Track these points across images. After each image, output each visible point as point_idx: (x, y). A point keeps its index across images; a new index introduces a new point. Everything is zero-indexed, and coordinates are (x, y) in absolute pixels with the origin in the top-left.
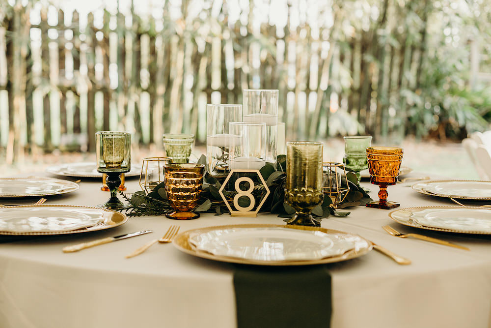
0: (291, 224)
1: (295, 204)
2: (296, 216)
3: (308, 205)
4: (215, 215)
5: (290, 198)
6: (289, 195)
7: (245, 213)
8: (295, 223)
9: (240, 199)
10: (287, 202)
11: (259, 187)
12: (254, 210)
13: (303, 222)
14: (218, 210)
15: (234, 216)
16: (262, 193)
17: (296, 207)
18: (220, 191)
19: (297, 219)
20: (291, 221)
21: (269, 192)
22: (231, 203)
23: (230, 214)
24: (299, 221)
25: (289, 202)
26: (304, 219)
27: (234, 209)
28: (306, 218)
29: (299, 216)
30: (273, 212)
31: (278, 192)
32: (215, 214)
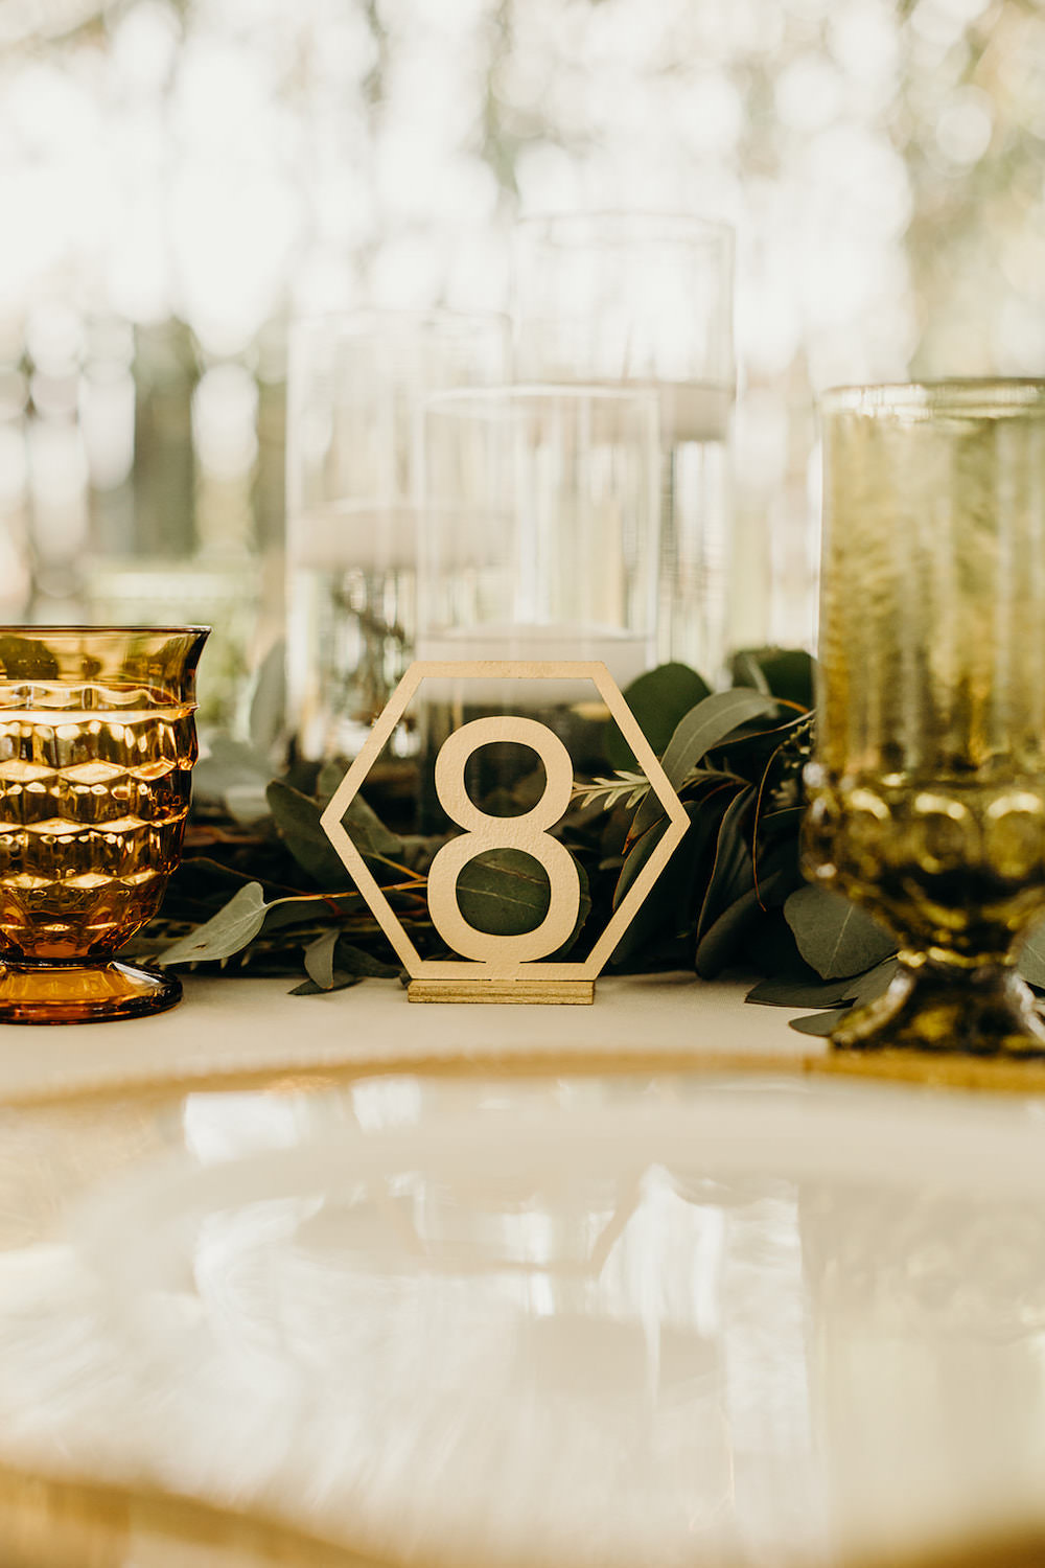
0: (862, 1045)
1: (895, 881)
2: (899, 988)
3: (1005, 890)
4: (297, 992)
5: (853, 830)
6: (842, 818)
7: (511, 977)
8: (894, 1035)
9: (472, 874)
10: (827, 871)
11: (610, 791)
12: (575, 950)
13: (960, 1029)
14: (320, 958)
15: (431, 998)
16: (633, 832)
17: (904, 911)
18: (331, 821)
19: (912, 1007)
20: (863, 1027)
21: (680, 822)
22: (412, 909)
23: (407, 981)
24: (932, 1024)
25: (850, 868)
26: (968, 1006)
27: (432, 946)
28: (980, 1002)
29: (929, 987)
30: (717, 970)
31: (745, 832)
32: (296, 984)
